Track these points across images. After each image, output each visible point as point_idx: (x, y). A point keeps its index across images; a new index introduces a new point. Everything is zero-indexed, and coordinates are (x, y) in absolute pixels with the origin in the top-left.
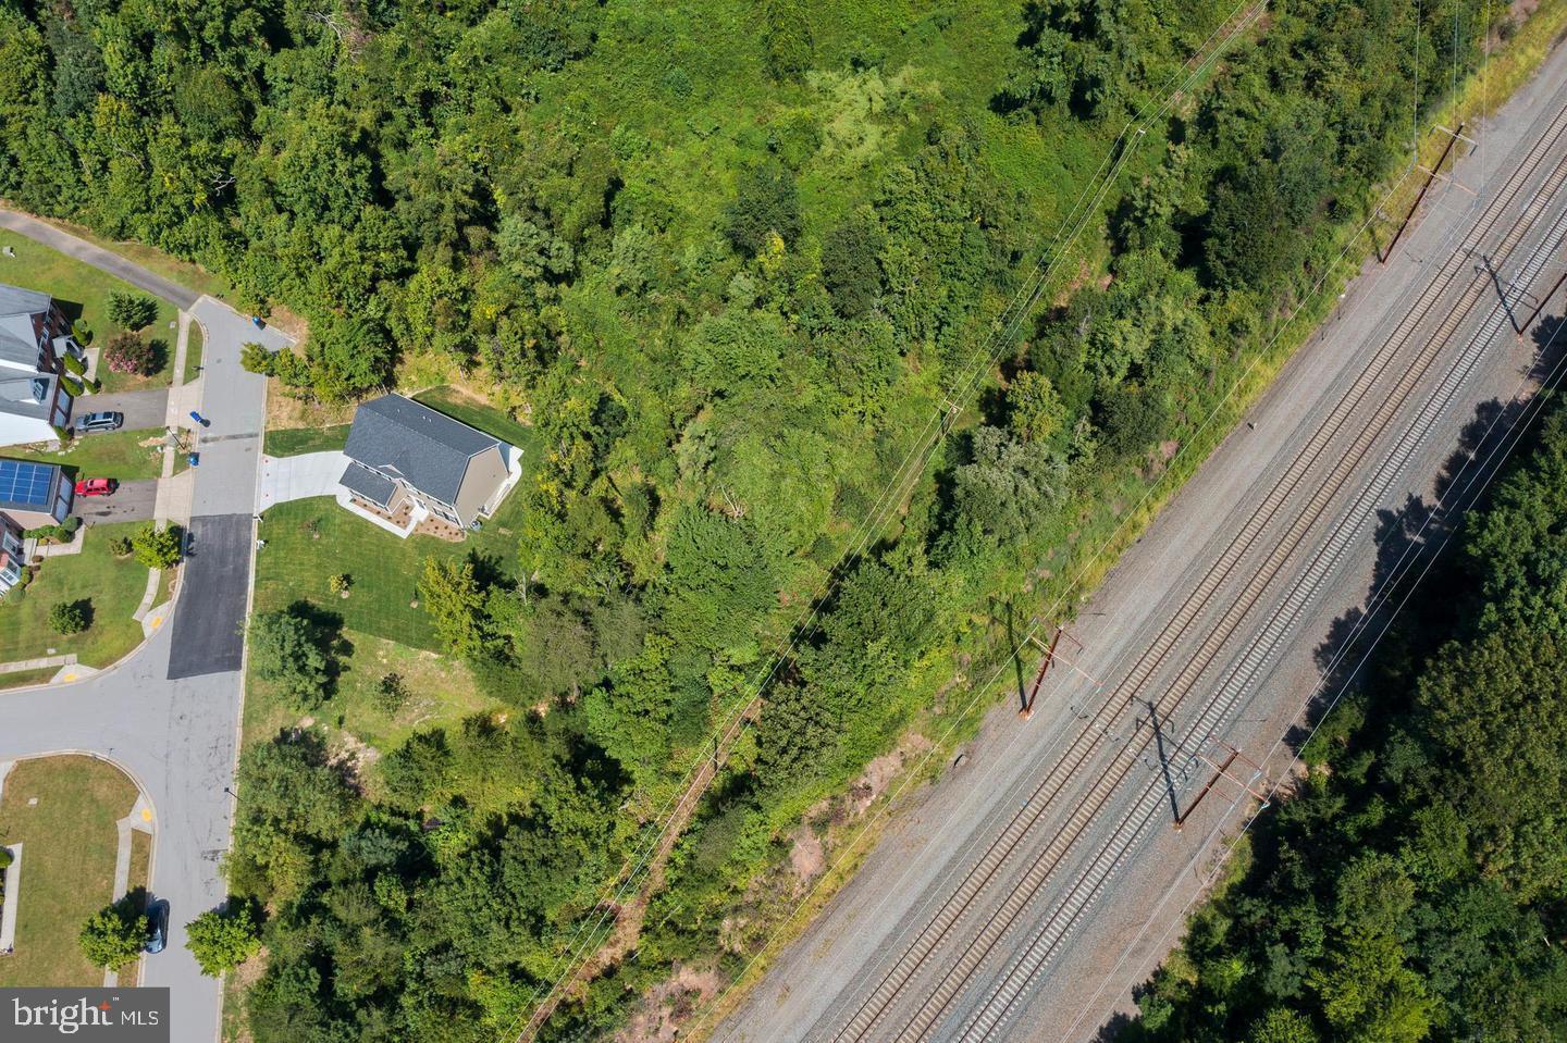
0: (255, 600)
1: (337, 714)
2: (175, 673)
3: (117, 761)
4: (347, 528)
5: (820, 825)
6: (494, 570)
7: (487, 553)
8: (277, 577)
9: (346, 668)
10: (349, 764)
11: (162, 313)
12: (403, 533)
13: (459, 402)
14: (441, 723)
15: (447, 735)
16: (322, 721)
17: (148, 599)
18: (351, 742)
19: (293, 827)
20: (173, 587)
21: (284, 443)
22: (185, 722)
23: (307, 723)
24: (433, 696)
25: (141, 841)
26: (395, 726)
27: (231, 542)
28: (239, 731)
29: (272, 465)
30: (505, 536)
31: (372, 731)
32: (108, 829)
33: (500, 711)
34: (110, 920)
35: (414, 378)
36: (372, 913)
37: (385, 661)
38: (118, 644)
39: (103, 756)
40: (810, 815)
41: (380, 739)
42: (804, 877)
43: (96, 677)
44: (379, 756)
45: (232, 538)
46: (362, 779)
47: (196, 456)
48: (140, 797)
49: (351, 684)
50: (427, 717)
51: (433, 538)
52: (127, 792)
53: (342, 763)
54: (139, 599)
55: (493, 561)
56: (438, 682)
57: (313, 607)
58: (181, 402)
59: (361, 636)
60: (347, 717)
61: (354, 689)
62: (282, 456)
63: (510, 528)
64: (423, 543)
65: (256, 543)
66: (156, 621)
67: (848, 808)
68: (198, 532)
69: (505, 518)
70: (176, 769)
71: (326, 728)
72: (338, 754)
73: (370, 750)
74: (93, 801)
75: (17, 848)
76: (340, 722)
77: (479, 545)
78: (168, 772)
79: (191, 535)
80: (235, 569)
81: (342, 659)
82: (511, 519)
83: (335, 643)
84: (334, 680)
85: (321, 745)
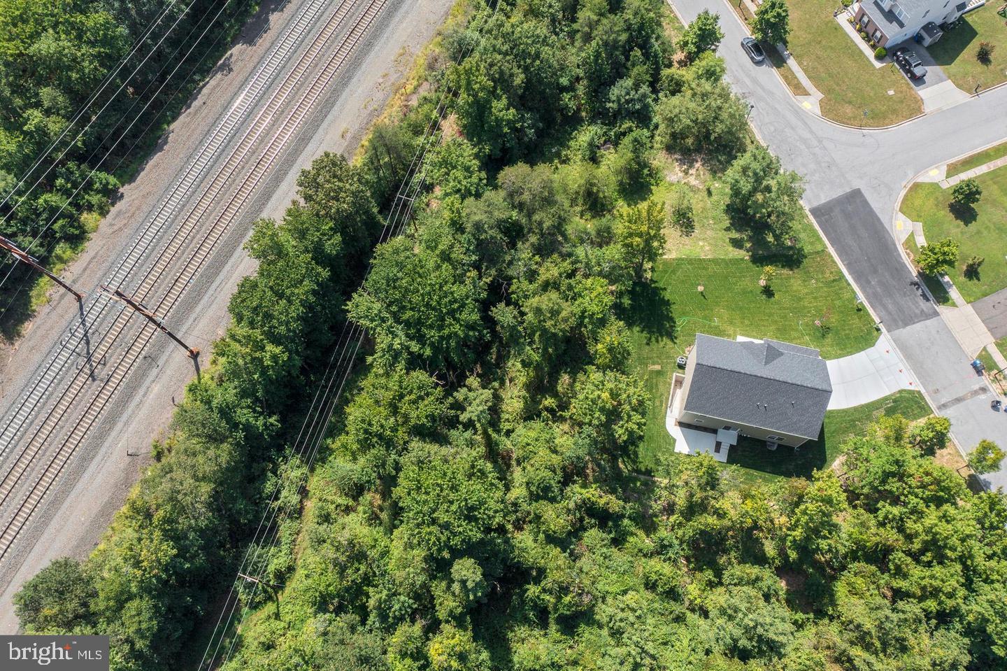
0: (834, 262)
1: (715, 198)
2: (857, 194)
3: (854, 129)
6: (650, 332)
7: (662, 344)
8: (829, 284)
9: (727, 229)
15: (626, 205)
18: (693, 181)
20: (908, 254)
21: (908, 405)
22: (824, 164)
25: (799, 89)
29: (905, 381)
30: (654, 364)
32: (827, 91)
37: (701, 243)
38: (917, 202)
39: (867, 130)
43: (914, 177)
44: (668, 179)
45: (891, 306)
47: (979, 370)
48: (820, 113)
49: (717, 220)
52: (830, 110)
53: (691, 166)
54: (928, 237)
55: (653, 339)
57: (783, 267)
59: (731, 256)
60: (707, 198)
61: (714, 218)
62: (900, 392)
63: (652, 372)
68: (923, 304)
69: (661, 379)
70: (807, 135)
71: (717, 185)
72: (697, 170)
73: (677, 180)
74: (850, 103)
75: (878, 65)
76: (709, 193)
77: (672, 348)
78: (811, 132)
79: (928, 300)
80: (868, 282)
81: (736, 235)
82: (654, 381)
83: (748, 245)
84: (732, 218)
85: (713, 172)
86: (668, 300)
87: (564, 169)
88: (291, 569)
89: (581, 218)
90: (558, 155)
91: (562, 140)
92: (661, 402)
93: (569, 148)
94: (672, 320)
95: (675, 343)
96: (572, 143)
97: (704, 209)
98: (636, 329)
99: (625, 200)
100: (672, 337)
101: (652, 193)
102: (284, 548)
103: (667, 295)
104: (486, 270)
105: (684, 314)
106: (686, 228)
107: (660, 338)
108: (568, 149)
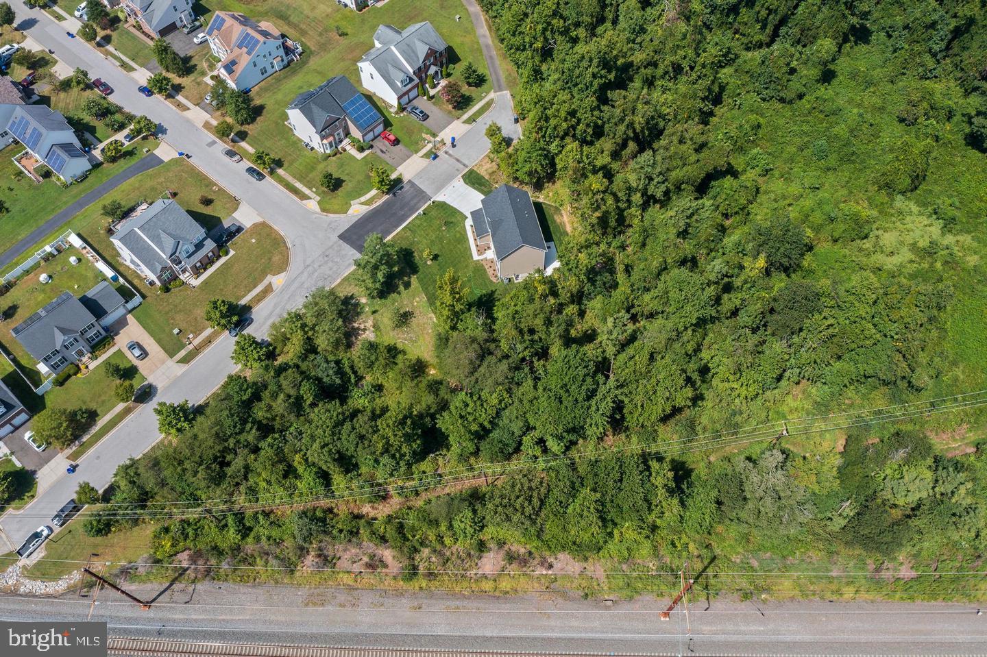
0: (397, 234)
1: (377, 308)
2: (342, 237)
3: (291, 251)
4: (458, 235)
5: (511, 557)
8: (413, 232)
9: (399, 293)
10: (360, 332)
11: (485, 87)
12: (476, 257)
13: (558, 221)
14: (408, 350)
16: (369, 305)
17: (363, 199)
18: (370, 323)
19: (310, 333)
20: (376, 202)
21: (473, 179)
22: (326, 259)
23: (363, 300)
24: (417, 336)
25: (268, 290)
26: (391, 334)
27: (412, 203)
28: (339, 280)
29: (459, 184)
31: (382, 327)
32: (264, 274)
33: (435, 368)
34: (224, 306)
35: (551, 194)
36: (293, 392)
37: (415, 304)
38: (336, 207)
39: (290, 245)
40: (511, 548)
41: (381, 333)
42: (480, 572)
43: (318, 213)
44: (373, 339)
45: (415, 201)
46: (358, 343)
47: (436, 157)
48: (285, 273)
49: (394, 301)
50: (407, 342)
51: (485, 270)
52: (282, 267)
53: (358, 329)
54: (360, 195)
56: (425, 332)
57: (414, 257)
58: (456, 128)
59: (418, 285)
60: (379, 312)
61: (393, 304)
62: (467, 184)
64: (479, 269)
65: (421, 211)
66: (358, 209)
67: (533, 564)
68: (406, 188)
70: (306, 274)
71: (367, 309)
72: (360, 324)
73: (372, 334)
74: (270, 259)
75: (232, 253)
76: (374, 312)
77: (500, 290)
78: (302, 272)
79: (402, 187)
80: (403, 215)
81: (402, 288)
83: (406, 278)
84: (389, 293)
85: (358, 314)
95: (495, 290)
97: (389, 311)
106: (407, 316)
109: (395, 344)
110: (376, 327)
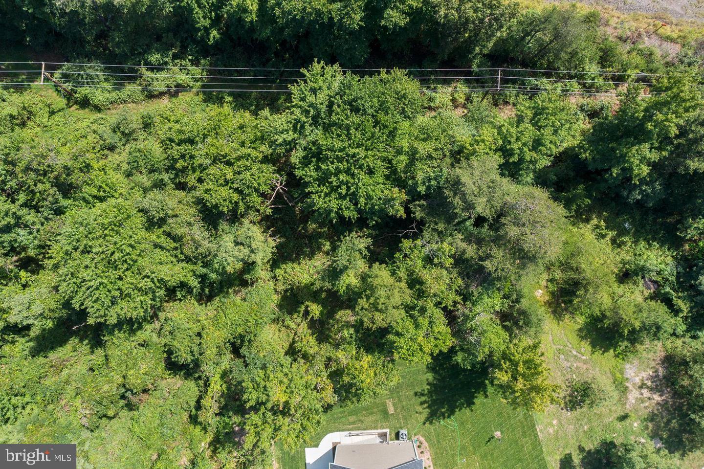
1: (619, 425)
6: (430, 393)
7: (419, 408)
9: (581, 449)
10: (649, 384)
14: (574, 339)
15: (579, 327)
16: (634, 433)
18: (633, 396)
23: (642, 442)
24: (556, 361)
26: (598, 373)
30: (394, 405)
31: (613, 387)
33: (536, 299)
37: (555, 422)
41: (614, 375)
44: (628, 366)
46: (653, 364)
49: (590, 435)
50: (575, 353)
53: (651, 389)
55: (423, 398)
59: (548, 459)
60: (616, 416)
61: (591, 430)
63: (384, 405)
69: (379, 416)
71: (636, 425)
72: (649, 399)
73: (628, 376)
76: (623, 418)
77: (417, 421)
81: (577, 460)
82: (375, 410)
84: (597, 451)
85: (652, 418)
86: (473, 403)
87: (605, 245)
88: (98, 109)
89: (548, 281)
90: (622, 232)
91: (643, 231)
92: (354, 423)
93: (636, 242)
94: (452, 412)
95: (424, 423)
96: (642, 244)
97: (600, 416)
98: (430, 376)
99: (586, 324)
100: (430, 419)
101: (604, 352)
102: (114, 95)
103: (479, 400)
104: (419, 206)
105: (462, 424)
106: (570, 401)
107: (426, 405)
108: (633, 242)
109: (593, 353)
110: (622, 388)
